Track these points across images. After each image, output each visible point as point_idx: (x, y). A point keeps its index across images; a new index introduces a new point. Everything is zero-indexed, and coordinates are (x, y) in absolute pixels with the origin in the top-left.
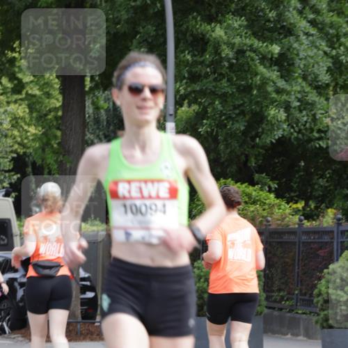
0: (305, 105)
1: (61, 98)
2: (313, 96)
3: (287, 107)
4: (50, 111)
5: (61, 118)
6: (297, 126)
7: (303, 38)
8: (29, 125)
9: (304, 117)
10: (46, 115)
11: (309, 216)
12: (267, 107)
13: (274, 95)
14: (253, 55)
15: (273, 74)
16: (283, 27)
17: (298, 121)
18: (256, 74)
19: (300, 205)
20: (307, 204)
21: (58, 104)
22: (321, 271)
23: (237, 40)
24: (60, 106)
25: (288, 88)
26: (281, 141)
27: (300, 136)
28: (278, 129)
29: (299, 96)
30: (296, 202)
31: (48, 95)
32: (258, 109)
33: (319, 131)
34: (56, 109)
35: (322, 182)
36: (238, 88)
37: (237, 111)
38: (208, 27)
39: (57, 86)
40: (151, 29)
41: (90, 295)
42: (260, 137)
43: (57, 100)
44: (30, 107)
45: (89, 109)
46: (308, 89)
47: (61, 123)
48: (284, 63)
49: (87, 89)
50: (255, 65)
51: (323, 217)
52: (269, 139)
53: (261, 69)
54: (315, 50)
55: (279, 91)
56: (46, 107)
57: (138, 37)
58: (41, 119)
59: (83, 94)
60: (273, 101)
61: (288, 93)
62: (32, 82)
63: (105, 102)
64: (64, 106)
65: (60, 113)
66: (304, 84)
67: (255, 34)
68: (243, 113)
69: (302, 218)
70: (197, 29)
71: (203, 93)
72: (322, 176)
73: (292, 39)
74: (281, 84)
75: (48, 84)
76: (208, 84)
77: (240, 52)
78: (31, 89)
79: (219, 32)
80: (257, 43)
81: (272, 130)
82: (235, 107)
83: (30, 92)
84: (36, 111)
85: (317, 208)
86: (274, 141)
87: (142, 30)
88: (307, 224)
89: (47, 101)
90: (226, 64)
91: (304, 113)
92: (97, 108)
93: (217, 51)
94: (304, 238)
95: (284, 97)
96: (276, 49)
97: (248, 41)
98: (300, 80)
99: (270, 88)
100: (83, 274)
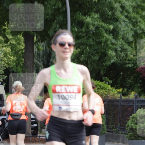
0: (123, 50)
1: (24, 45)
2: (126, 46)
3: (116, 50)
4: (20, 50)
5: (24, 53)
6: (120, 58)
7: (123, 23)
8: (11, 56)
9: (122, 54)
10: (18, 52)
11: (124, 95)
12: (108, 50)
13: (110, 46)
14: (102, 29)
15: (110, 37)
16: (114, 18)
17: (120, 56)
18: (104, 37)
19: (121, 90)
20: (123, 90)
21: (23, 48)
22: (129, 117)
23: (96, 23)
24: (24, 49)
25: (116, 43)
26: (113, 64)
27: (121, 62)
28: (112, 59)
29: (121, 46)
30: (119, 89)
31: (19, 44)
32: (104, 51)
33: (129, 60)
34: (22, 50)
35: (130, 81)
36: (96, 43)
37: (96, 52)
38: (84, 18)
39: (23, 40)
40: (61, 18)
41: (35, 125)
42: (105, 62)
43: (23, 46)
44: (11, 49)
45: (36, 50)
46: (124, 43)
47: (24, 55)
48: (115, 33)
49: (35, 42)
50: (103, 33)
51: (130, 95)
52: (109, 63)
53: (105, 35)
54: (127, 28)
55: (112, 44)
56: (18, 49)
57: (56, 21)
58: (16, 53)
59: (33, 44)
60: (110, 48)
61: (116, 45)
62: (12, 38)
63: (42, 47)
64: (26, 48)
65: (24, 51)
66: (123, 41)
67: (103, 21)
68: (98, 52)
69: (122, 95)
70: (80, 19)
71: (82, 44)
72: (130, 78)
73: (118, 23)
74: (113, 41)
75: (19, 39)
76: (84, 40)
77: (97, 28)
78: (12, 41)
79: (88, 19)
80: (104, 25)
81: (110, 60)
82: (95, 50)
83: (11, 42)
84: (14, 50)
85: (127, 91)
86: (110, 64)
87: (57, 18)
88: (123, 98)
89: (18, 46)
90: (91, 33)
91: (123, 53)
92: (39, 49)
93: (88, 27)
94: (122, 103)
95: (115, 46)
96: (111, 27)
97: (100, 23)
98: (121, 40)
99: (109, 43)
100: (32, 117)
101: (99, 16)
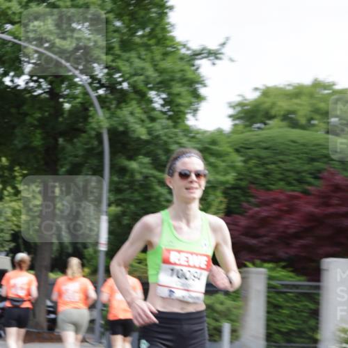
14: (152, 179)
18: (155, 191)
23: (145, 171)
36: (144, 198)
41: (52, 316)
53: (158, 187)
76: (127, 195)
77: (146, 177)
79: (134, 165)
80: (157, 173)
87: (89, 162)
90: (137, 184)
97: (150, 172)
99: (162, 199)
100: (49, 303)
101: (150, 161)
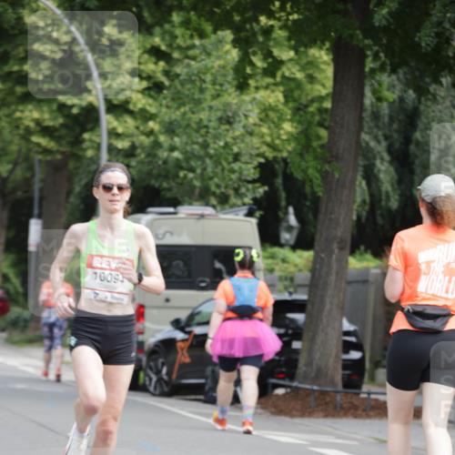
1: (330, 84)
4: (312, 101)
5: (330, 111)
10: (306, 106)
21: (325, 92)
24: (327, 95)
31: (311, 79)
34: (321, 99)
41: (355, 355)
43: (323, 86)
44: (288, 96)
47: (327, 119)
49: (366, 70)
56: (307, 95)
58: (299, 110)
59: (361, 77)
62: (291, 60)
64: (336, 95)
65: (328, 105)
75: (312, 64)
78: (289, 69)
83: (287, 74)
84: (295, 100)
89: (309, 87)
100: (347, 326)
